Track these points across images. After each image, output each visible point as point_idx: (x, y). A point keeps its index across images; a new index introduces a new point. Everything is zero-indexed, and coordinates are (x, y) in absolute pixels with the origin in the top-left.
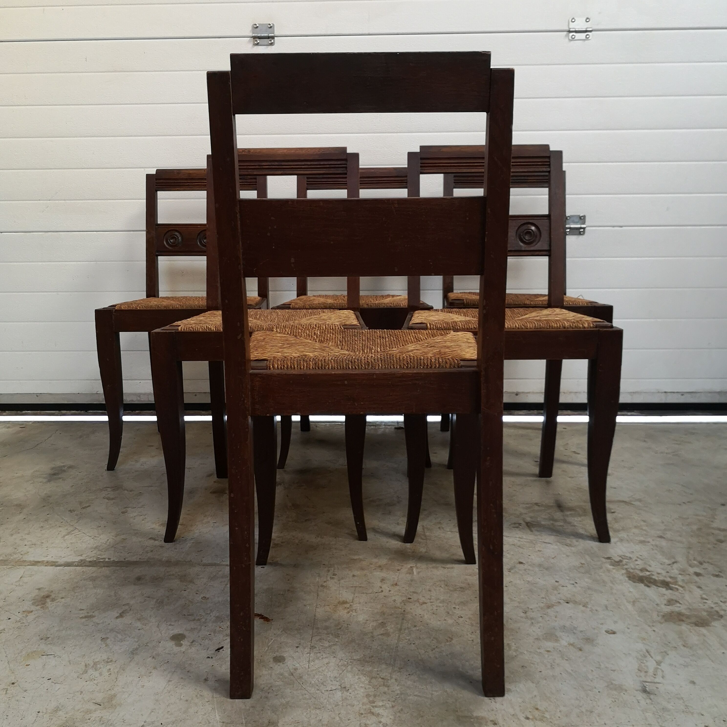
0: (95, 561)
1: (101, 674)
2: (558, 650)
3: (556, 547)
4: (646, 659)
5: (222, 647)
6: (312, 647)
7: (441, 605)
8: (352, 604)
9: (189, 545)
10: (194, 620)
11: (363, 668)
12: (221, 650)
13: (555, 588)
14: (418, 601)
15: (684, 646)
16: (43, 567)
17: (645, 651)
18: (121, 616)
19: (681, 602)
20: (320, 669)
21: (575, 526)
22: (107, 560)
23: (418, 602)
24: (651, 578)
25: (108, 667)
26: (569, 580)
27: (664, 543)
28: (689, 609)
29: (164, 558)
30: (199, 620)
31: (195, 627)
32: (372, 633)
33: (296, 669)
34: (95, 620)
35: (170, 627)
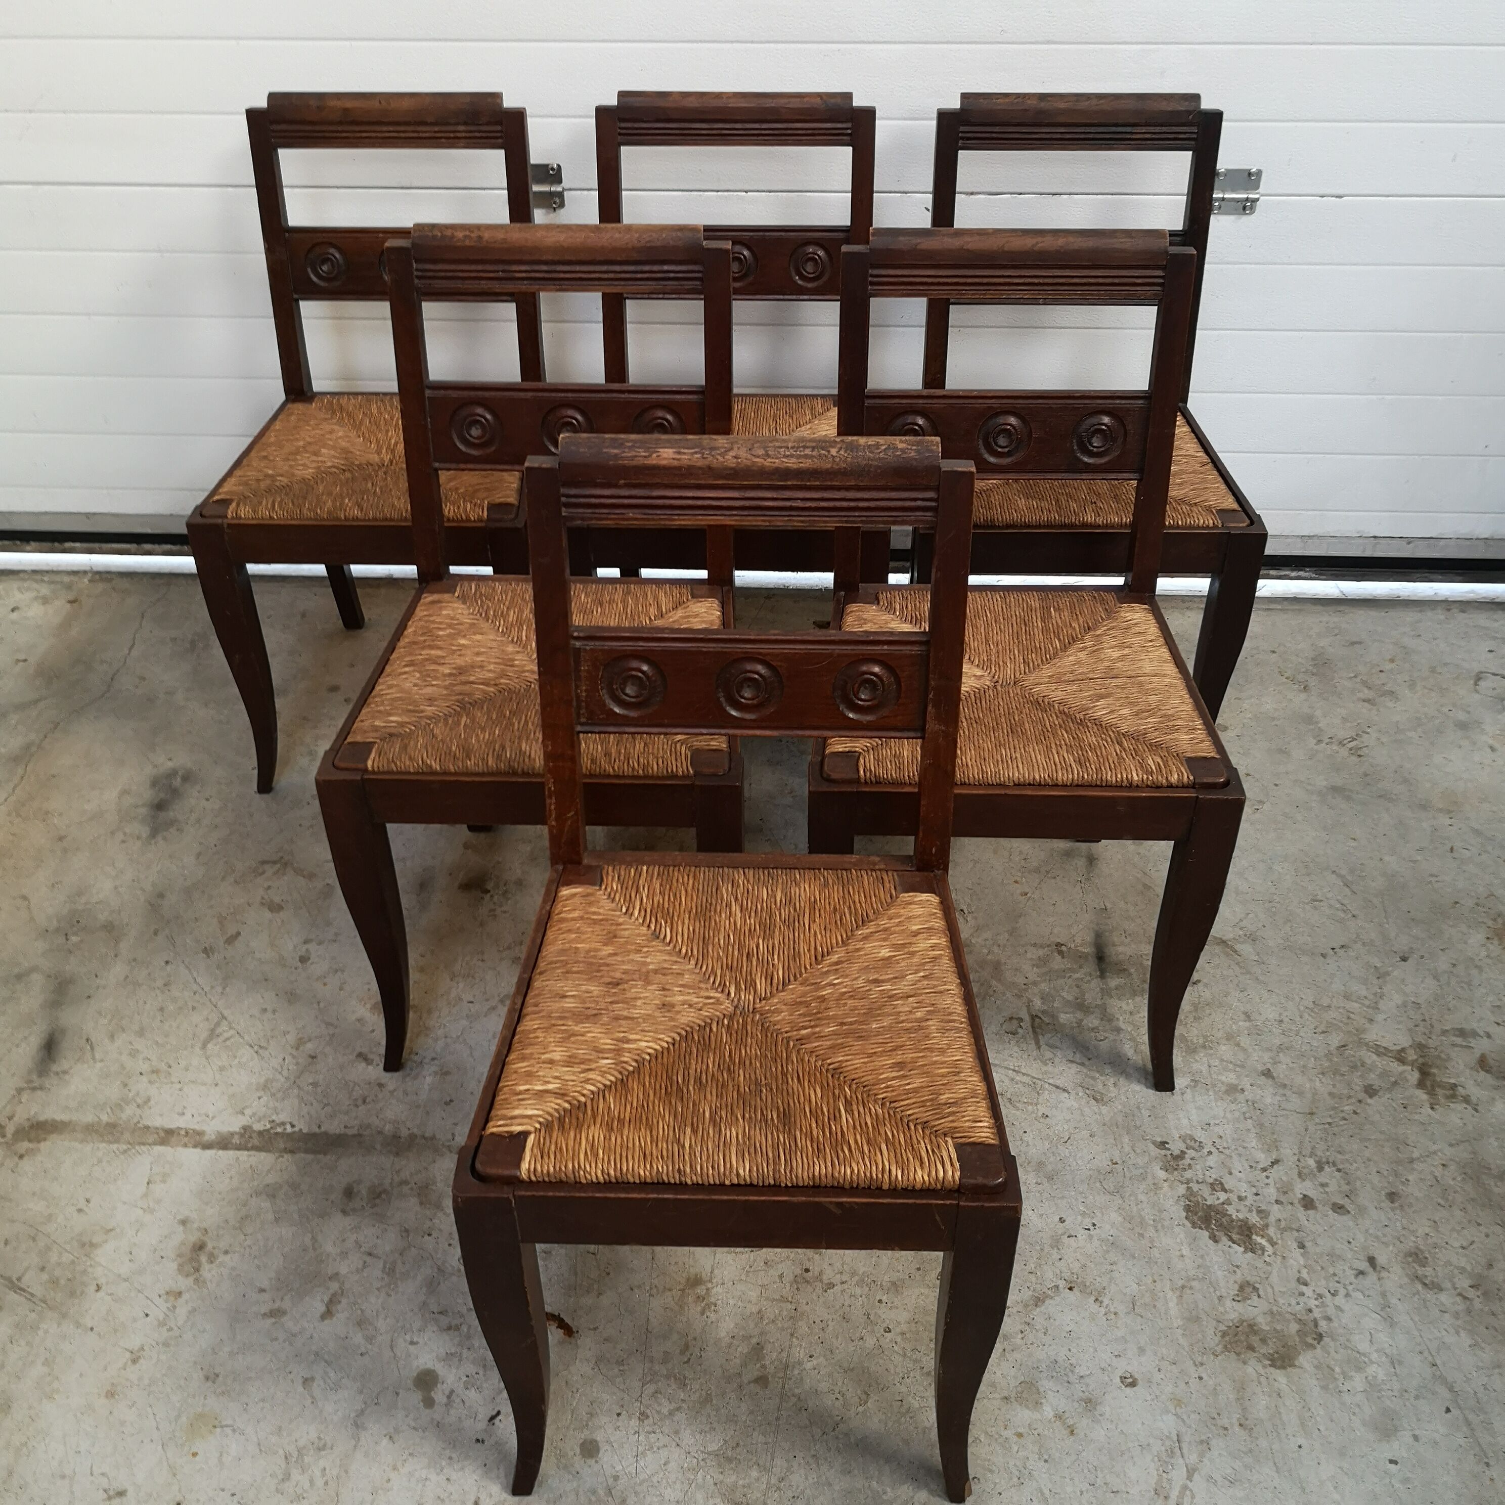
0: (268, 1131)
1: (312, 1482)
2: (1036, 1433)
3: (1076, 1105)
4: (1173, 1461)
5: (499, 1413)
6: (643, 1416)
7: (858, 1291)
8: (710, 1285)
9: (429, 1080)
10: (449, 1328)
11: (721, 1477)
12: (497, 1421)
13: (1056, 1243)
14: (819, 1278)
15: (1241, 1425)
16: (180, 1149)
17: (1175, 1439)
18: (328, 1314)
19: (1261, 1292)
20: (655, 1479)
21: (1118, 1030)
22: (289, 1129)
23: (821, 1281)
24: (1225, 1214)
25: (322, 1463)
26: (1084, 1214)
27: (1268, 1096)
28: (1272, 1313)
29: (387, 1127)
30: (457, 1328)
31: (453, 1350)
32: (740, 1375)
33: (616, 1478)
34: (288, 1322)
35: (412, 1348)
